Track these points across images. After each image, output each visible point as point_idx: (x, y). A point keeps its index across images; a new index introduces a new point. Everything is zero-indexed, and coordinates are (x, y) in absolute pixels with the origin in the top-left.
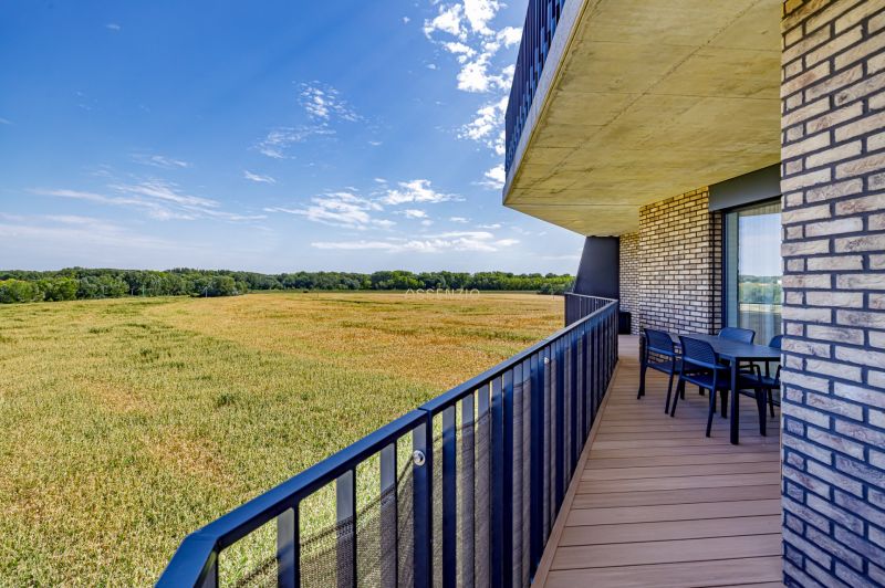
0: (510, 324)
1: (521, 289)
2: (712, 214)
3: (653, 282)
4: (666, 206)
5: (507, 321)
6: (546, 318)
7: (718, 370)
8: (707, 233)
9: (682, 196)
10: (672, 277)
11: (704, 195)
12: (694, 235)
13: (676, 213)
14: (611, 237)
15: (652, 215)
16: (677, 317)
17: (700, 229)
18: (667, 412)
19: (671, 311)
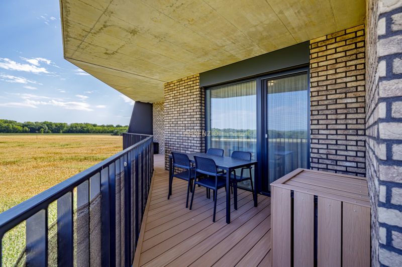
0: (94, 152)
1: (102, 133)
2: (201, 88)
3: (172, 125)
4: (178, 83)
5: (92, 150)
6: (116, 147)
7: (218, 177)
8: (199, 98)
9: (186, 78)
10: (181, 122)
11: (197, 78)
12: (192, 99)
13: (183, 87)
14: (148, 103)
15: (171, 88)
16: (184, 144)
17: (195, 96)
18: (187, 207)
19: (181, 141)
